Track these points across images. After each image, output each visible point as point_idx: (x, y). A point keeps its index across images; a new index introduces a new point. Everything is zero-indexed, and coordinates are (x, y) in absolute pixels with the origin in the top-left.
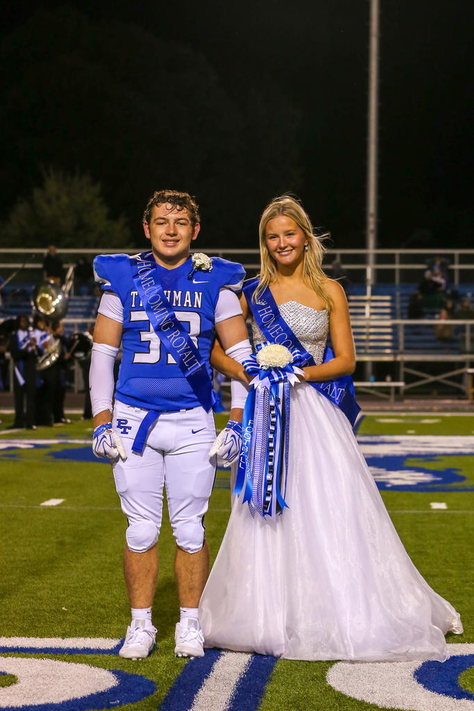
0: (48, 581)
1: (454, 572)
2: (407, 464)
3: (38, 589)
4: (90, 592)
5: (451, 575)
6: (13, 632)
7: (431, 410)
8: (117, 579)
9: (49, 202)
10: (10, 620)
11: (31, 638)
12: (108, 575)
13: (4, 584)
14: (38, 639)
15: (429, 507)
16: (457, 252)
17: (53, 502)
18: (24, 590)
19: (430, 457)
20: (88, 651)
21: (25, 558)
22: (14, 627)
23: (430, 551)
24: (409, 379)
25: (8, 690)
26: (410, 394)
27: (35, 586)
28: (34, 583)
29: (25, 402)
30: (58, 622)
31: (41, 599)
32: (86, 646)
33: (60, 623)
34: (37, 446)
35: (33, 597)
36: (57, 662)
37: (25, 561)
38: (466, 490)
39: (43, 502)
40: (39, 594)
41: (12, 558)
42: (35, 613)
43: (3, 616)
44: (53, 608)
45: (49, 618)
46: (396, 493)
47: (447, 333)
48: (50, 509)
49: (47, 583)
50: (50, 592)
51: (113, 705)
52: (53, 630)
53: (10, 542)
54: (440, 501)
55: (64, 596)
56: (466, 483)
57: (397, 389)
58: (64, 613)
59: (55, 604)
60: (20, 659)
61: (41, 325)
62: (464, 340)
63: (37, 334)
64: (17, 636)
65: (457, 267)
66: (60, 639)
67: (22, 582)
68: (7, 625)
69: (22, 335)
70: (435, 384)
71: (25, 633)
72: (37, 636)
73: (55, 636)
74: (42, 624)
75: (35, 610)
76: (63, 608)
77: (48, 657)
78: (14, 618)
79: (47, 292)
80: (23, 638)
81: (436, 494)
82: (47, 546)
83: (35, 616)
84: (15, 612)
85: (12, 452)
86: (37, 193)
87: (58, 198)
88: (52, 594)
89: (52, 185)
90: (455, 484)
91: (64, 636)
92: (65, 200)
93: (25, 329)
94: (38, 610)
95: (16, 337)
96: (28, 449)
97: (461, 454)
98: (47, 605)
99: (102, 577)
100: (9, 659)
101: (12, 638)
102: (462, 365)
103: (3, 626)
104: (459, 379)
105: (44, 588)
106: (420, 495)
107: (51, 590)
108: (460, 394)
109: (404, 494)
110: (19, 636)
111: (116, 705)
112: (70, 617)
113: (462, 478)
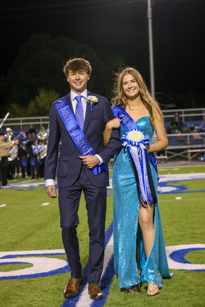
0: (44, 231)
1: (183, 220)
2: (168, 184)
4: (58, 234)
5: (182, 222)
7: (177, 165)
9: (41, 101)
11: (38, 250)
13: (29, 233)
14: (41, 251)
15: (175, 199)
16: (183, 110)
17: (46, 204)
18: (36, 234)
19: (175, 182)
20: (57, 254)
21: (36, 223)
22: (32, 247)
23: (175, 214)
24: (169, 155)
25: (30, 268)
26: (169, 160)
28: (39, 232)
29: (35, 170)
31: (41, 237)
32: (57, 253)
33: (48, 245)
34: (40, 185)
35: (39, 237)
36: (47, 258)
37: (36, 224)
38: (188, 192)
39: (42, 204)
40: (41, 235)
41: (32, 224)
43: (29, 244)
44: (46, 240)
45: (44, 243)
46: (163, 195)
47: (181, 139)
48: (45, 206)
51: (66, 272)
52: (46, 248)
53: (31, 218)
54: (179, 196)
55: (49, 236)
56: (188, 190)
57: (165, 159)
58: (49, 241)
60: (34, 258)
61: (40, 143)
62: (187, 141)
63: (39, 146)
64: (33, 250)
65: (183, 115)
66: (48, 250)
67: (35, 232)
68: (30, 247)
69: (33, 147)
70: (178, 157)
71: (36, 249)
72: (40, 250)
73: (46, 249)
74: (42, 246)
75: (39, 241)
76: (49, 240)
77: (44, 257)
78: (32, 244)
79: (42, 131)
81: (178, 194)
82: (44, 219)
83: (39, 243)
84: (33, 242)
85: (31, 188)
86: (37, 98)
87: (44, 99)
89: (42, 95)
90: (184, 190)
91: (49, 249)
92: (47, 100)
93: (35, 145)
94: (41, 241)
95: (32, 148)
96: (37, 186)
97: (186, 180)
98: (44, 239)
100: (31, 258)
102: (187, 149)
104: (186, 154)
105: (43, 233)
106: (172, 195)
107: (45, 234)
108: (186, 159)
109: (166, 195)
110: (34, 250)
111: (67, 272)
112: (52, 243)
113: (186, 188)
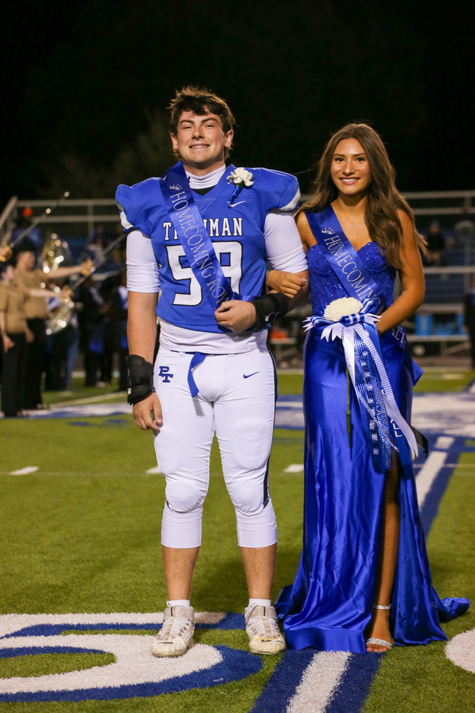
0: (152, 554)
3: (141, 562)
6: (113, 608)
8: (225, 549)
9: (155, 148)
10: (110, 595)
11: (132, 613)
12: (215, 545)
13: (106, 557)
14: (139, 614)
18: (126, 563)
21: (128, 529)
22: (115, 602)
27: (137, 558)
28: (136, 555)
30: (161, 597)
31: (143, 572)
35: (135, 571)
37: (128, 532)
39: (148, 468)
40: (142, 567)
41: (114, 530)
42: (137, 587)
43: (103, 591)
44: (156, 581)
45: (151, 592)
48: (157, 477)
49: (150, 555)
50: (154, 564)
51: (216, 683)
52: (155, 605)
53: (113, 513)
59: (159, 577)
60: (119, 636)
64: (117, 612)
67: (124, 555)
68: (107, 601)
71: (126, 608)
72: (139, 611)
73: (157, 611)
74: (144, 598)
75: (137, 584)
77: (149, 634)
78: (115, 593)
80: (124, 613)
82: (152, 516)
83: (136, 590)
84: (116, 586)
85: (117, 417)
86: (142, 140)
88: (155, 567)
94: (141, 584)
98: (150, 578)
99: (209, 548)
101: (112, 614)
103: (103, 601)
105: (147, 561)
107: (155, 562)
110: (119, 611)
111: (219, 683)
